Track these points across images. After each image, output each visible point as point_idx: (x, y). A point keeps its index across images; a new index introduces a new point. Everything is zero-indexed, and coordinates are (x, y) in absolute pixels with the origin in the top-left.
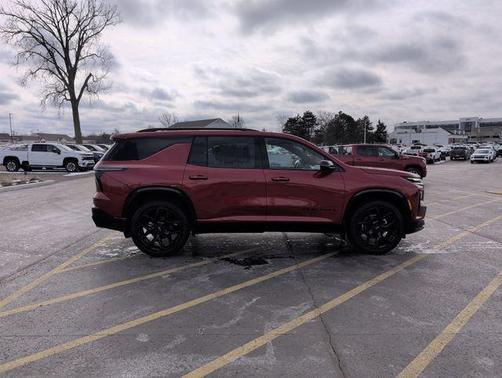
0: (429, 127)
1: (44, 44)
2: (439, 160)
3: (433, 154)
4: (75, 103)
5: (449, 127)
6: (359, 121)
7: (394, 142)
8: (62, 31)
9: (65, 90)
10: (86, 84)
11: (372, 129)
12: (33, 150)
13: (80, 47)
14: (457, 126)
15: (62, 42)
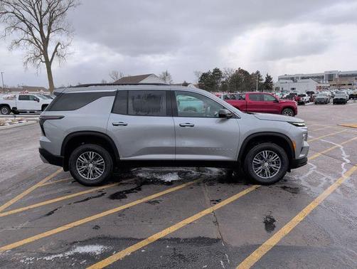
0: (303, 78)
1: (24, 21)
2: (308, 102)
3: (305, 98)
4: (48, 64)
5: (318, 78)
6: (253, 74)
7: (277, 89)
8: (37, 11)
9: (41, 54)
10: (56, 50)
11: (262, 80)
12: (20, 99)
13: (51, 24)
14: (323, 77)
15: (37, 20)
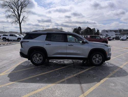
0: (110, 31)
1: (12, 8)
2: (112, 40)
3: (111, 38)
4: (20, 24)
5: (115, 31)
6: (92, 29)
7: (101, 35)
8: (17, 5)
9: (18, 20)
10: (23, 19)
11: (96, 31)
12: (10, 36)
13: (21, 10)
14: (118, 31)
15: (17, 8)
